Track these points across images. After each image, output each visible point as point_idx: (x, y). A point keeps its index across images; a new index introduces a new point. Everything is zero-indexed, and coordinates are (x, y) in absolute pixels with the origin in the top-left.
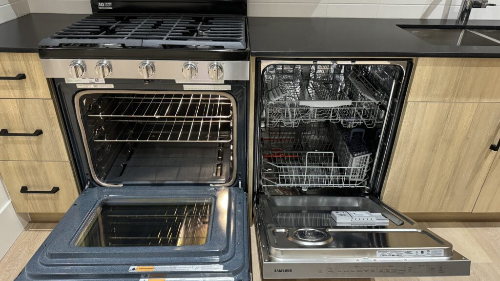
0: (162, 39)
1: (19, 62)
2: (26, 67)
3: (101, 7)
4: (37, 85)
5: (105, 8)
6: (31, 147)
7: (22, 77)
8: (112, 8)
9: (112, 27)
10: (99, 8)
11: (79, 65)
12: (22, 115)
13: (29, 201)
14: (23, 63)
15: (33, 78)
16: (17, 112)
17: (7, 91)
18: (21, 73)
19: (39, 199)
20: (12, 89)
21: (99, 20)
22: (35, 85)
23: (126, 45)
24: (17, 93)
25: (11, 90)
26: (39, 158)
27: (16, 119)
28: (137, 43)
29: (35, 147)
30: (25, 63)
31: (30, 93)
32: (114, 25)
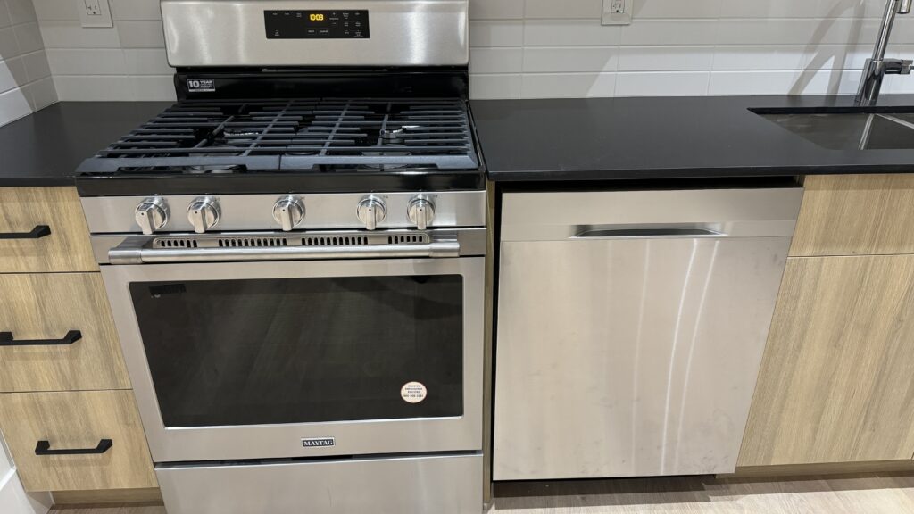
0: (316, 152)
1: (36, 204)
2: (52, 212)
3: (194, 88)
4: (72, 247)
5: (200, 90)
6: (59, 364)
7: (42, 231)
8: (214, 90)
9: (218, 129)
10: (190, 91)
11: (156, 206)
12: (41, 303)
13: (51, 468)
14: (45, 206)
15: (64, 233)
16: (33, 299)
17: (12, 260)
18: (42, 224)
19: (70, 463)
20: (23, 254)
21: (191, 114)
22: (69, 246)
23: (249, 167)
24: (32, 263)
25: (20, 257)
26: (72, 384)
27: (30, 312)
28: (270, 162)
29: (65, 363)
30: (50, 205)
31: (58, 262)
32: (221, 126)
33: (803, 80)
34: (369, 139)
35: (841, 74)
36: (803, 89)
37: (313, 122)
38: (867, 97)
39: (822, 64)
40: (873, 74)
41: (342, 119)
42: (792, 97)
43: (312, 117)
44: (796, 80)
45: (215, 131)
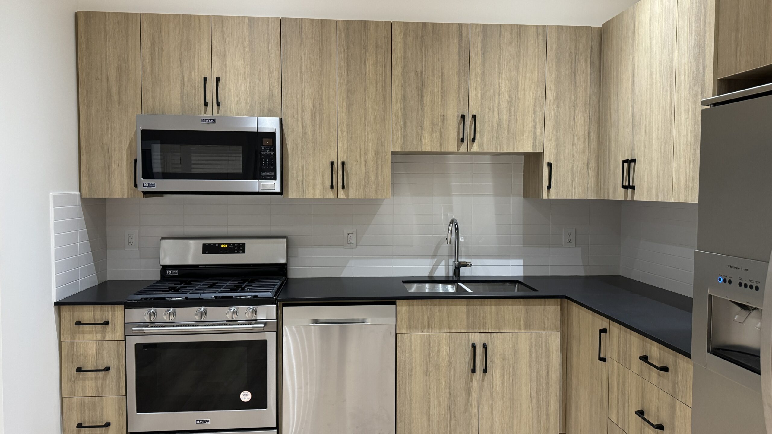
0: (215, 293)
1: (107, 313)
2: (112, 315)
3: (169, 274)
5: (171, 275)
7: (107, 323)
8: (177, 275)
9: (178, 287)
10: (167, 275)
11: (153, 312)
14: (110, 313)
15: (114, 324)
18: (107, 320)
21: (167, 283)
22: (115, 329)
23: (189, 298)
24: (99, 337)
25: (95, 334)
28: (197, 296)
30: (112, 313)
31: (109, 336)
32: (179, 286)
33: (433, 270)
34: (236, 289)
35: (449, 267)
36: (434, 273)
37: (216, 285)
38: (456, 277)
39: (440, 264)
40: (456, 267)
41: (229, 283)
42: (429, 277)
43: (217, 283)
44: (430, 270)
45: (177, 288)
